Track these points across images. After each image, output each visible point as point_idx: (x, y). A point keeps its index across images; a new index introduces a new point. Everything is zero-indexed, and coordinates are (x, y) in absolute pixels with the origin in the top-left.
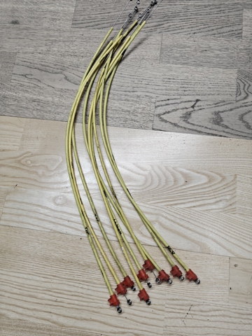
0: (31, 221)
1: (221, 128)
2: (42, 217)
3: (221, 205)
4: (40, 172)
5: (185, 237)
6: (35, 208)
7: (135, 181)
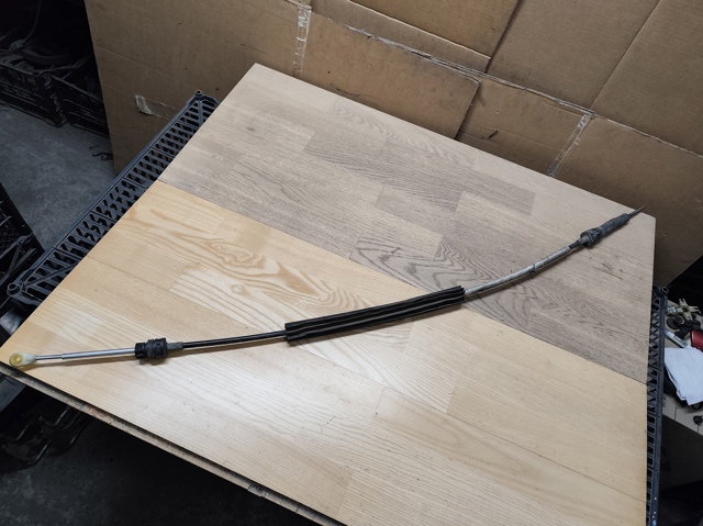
0: (202, 298)
1: (413, 278)
2: (215, 297)
3: (392, 340)
4: (227, 259)
5: (348, 356)
6: (209, 288)
7: (317, 295)
